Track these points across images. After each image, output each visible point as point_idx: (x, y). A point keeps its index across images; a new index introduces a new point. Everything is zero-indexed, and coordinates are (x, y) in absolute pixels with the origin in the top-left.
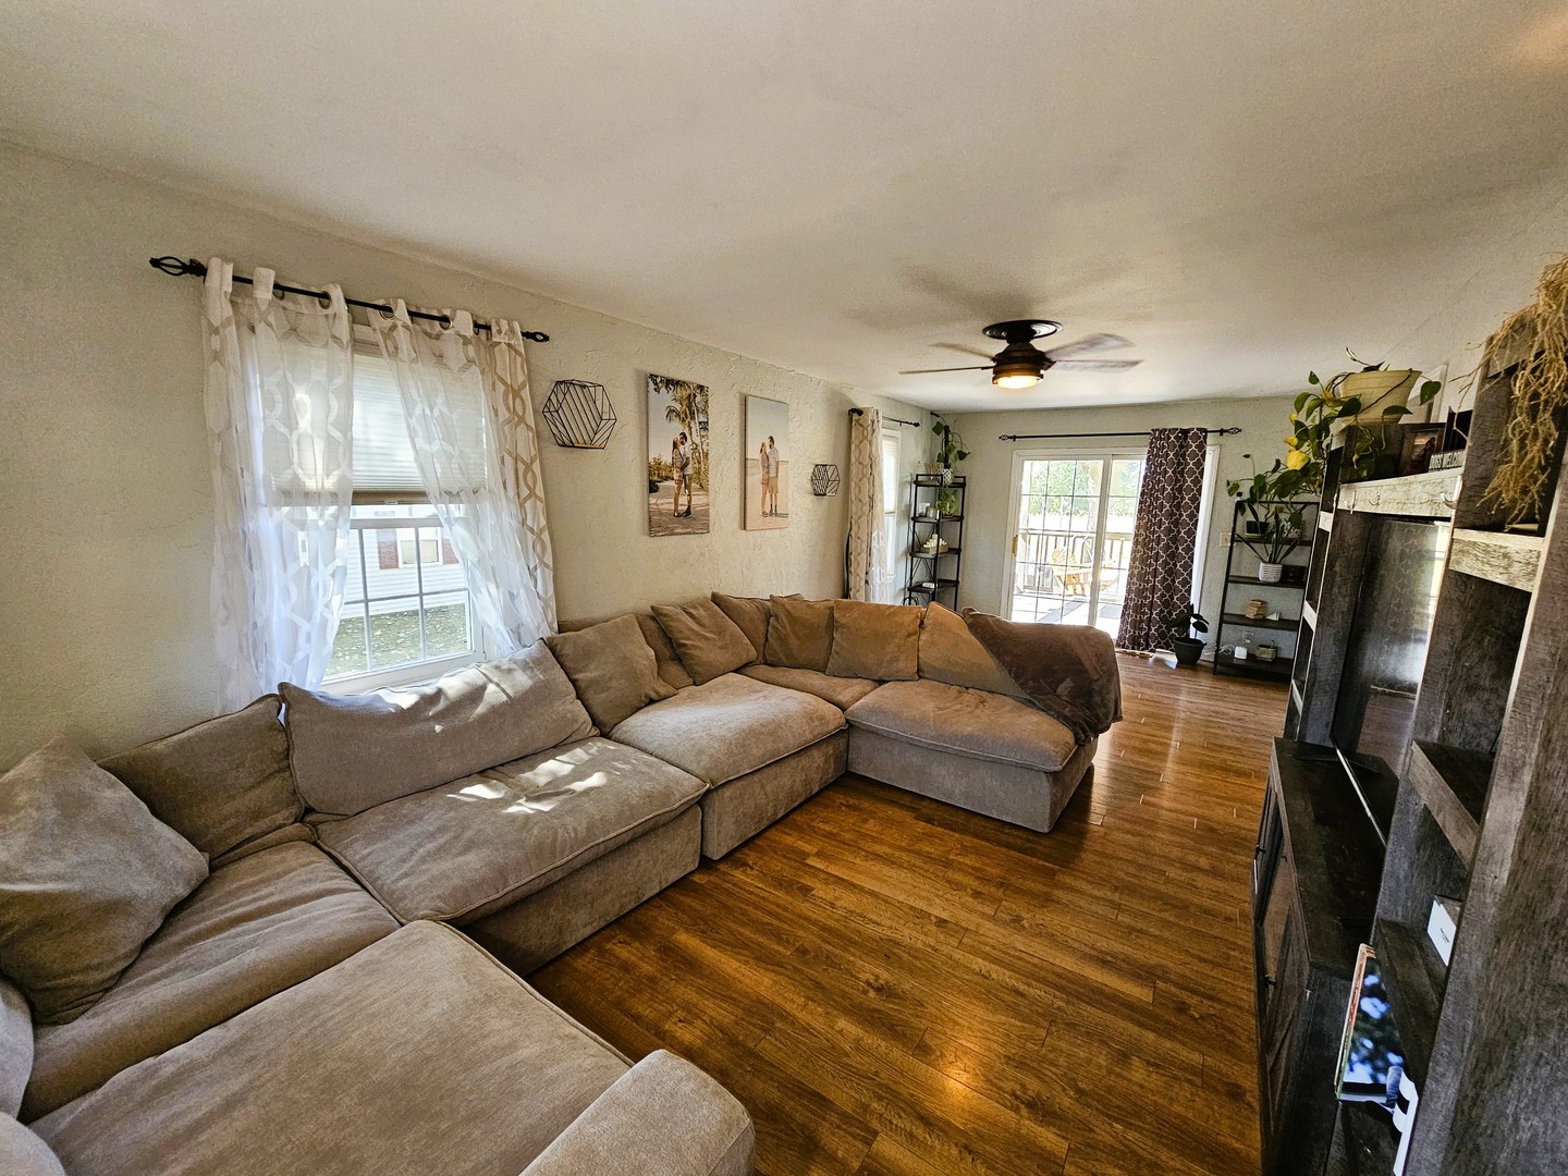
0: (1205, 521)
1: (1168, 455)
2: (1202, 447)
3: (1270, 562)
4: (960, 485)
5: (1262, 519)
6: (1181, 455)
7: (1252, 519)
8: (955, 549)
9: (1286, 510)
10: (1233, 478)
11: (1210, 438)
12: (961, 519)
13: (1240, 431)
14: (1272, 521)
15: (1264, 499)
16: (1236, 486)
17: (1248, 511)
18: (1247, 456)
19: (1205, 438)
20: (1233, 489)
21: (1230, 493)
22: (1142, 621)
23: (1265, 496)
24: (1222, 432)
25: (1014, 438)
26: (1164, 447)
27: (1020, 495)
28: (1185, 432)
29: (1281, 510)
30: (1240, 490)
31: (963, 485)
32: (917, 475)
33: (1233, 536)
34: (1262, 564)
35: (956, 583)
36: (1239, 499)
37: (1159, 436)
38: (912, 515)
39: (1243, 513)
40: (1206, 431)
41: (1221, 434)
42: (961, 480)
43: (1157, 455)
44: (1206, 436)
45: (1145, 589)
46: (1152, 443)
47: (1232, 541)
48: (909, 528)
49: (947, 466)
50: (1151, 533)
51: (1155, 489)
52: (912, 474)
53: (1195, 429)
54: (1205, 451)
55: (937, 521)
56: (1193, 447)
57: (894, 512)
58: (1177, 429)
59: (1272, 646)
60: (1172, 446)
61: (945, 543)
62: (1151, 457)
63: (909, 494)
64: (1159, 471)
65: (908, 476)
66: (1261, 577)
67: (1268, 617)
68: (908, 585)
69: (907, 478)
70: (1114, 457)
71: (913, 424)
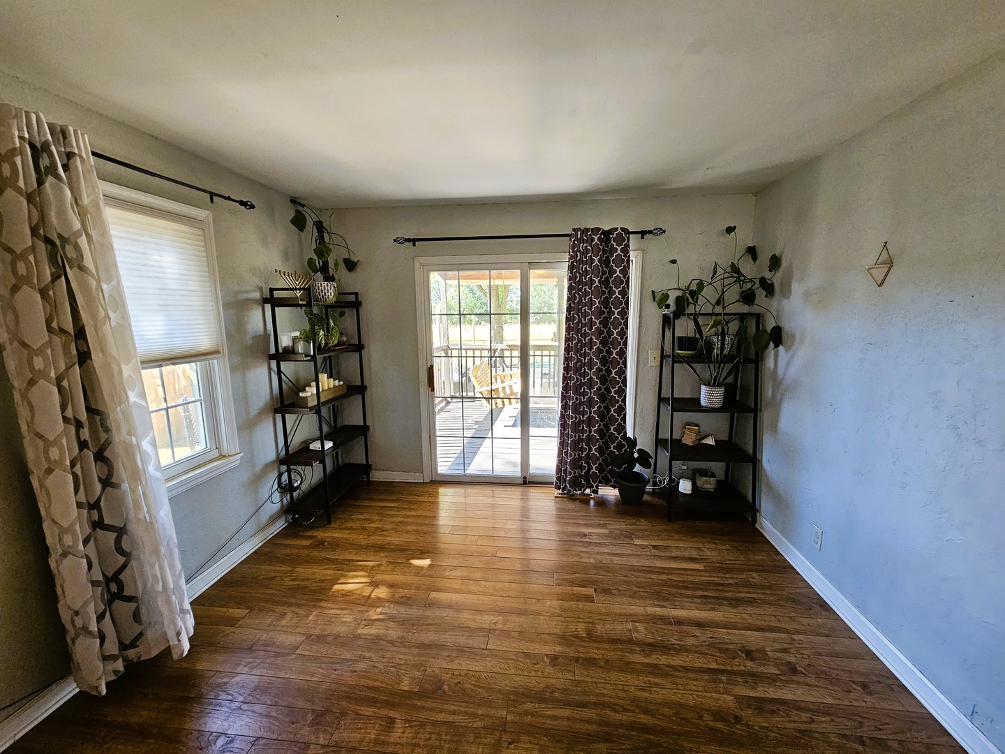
0: (634, 339)
1: (592, 261)
2: (626, 250)
3: (712, 385)
4: (350, 303)
6: (606, 260)
7: (683, 334)
8: (356, 387)
10: (659, 287)
11: (634, 241)
12: (359, 348)
13: (664, 232)
15: (692, 311)
16: (666, 298)
18: (674, 262)
19: (629, 240)
20: (662, 301)
21: (657, 304)
22: (581, 458)
23: (693, 307)
24: (643, 234)
25: (414, 241)
26: (587, 251)
27: (428, 314)
28: (607, 234)
30: (666, 301)
31: (356, 305)
32: (272, 290)
34: (703, 387)
35: (364, 430)
36: (666, 311)
37: (580, 237)
38: (273, 351)
39: (671, 327)
40: (629, 233)
41: (642, 237)
42: (353, 298)
43: (581, 262)
44: (629, 238)
46: (573, 246)
47: (662, 360)
48: (270, 369)
49: (329, 279)
50: (583, 355)
51: (582, 302)
52: (261, 289)
53: (619, 230)
54: (629, 256)
55: (312, 358)
56: (619, 252)
57: (217, 352)
58: (599, 229)
59: (710, 474)
60: (596, 250)
61: (342, 383)
62: (575, 264)
63: (256, 320)
64: (584, 280)
65: (247, 292)
66: (704, 401)
67: (703, 441)
68: (283, 452)
69: (245, 296)
70: (532, 266)
71: (242, 203)
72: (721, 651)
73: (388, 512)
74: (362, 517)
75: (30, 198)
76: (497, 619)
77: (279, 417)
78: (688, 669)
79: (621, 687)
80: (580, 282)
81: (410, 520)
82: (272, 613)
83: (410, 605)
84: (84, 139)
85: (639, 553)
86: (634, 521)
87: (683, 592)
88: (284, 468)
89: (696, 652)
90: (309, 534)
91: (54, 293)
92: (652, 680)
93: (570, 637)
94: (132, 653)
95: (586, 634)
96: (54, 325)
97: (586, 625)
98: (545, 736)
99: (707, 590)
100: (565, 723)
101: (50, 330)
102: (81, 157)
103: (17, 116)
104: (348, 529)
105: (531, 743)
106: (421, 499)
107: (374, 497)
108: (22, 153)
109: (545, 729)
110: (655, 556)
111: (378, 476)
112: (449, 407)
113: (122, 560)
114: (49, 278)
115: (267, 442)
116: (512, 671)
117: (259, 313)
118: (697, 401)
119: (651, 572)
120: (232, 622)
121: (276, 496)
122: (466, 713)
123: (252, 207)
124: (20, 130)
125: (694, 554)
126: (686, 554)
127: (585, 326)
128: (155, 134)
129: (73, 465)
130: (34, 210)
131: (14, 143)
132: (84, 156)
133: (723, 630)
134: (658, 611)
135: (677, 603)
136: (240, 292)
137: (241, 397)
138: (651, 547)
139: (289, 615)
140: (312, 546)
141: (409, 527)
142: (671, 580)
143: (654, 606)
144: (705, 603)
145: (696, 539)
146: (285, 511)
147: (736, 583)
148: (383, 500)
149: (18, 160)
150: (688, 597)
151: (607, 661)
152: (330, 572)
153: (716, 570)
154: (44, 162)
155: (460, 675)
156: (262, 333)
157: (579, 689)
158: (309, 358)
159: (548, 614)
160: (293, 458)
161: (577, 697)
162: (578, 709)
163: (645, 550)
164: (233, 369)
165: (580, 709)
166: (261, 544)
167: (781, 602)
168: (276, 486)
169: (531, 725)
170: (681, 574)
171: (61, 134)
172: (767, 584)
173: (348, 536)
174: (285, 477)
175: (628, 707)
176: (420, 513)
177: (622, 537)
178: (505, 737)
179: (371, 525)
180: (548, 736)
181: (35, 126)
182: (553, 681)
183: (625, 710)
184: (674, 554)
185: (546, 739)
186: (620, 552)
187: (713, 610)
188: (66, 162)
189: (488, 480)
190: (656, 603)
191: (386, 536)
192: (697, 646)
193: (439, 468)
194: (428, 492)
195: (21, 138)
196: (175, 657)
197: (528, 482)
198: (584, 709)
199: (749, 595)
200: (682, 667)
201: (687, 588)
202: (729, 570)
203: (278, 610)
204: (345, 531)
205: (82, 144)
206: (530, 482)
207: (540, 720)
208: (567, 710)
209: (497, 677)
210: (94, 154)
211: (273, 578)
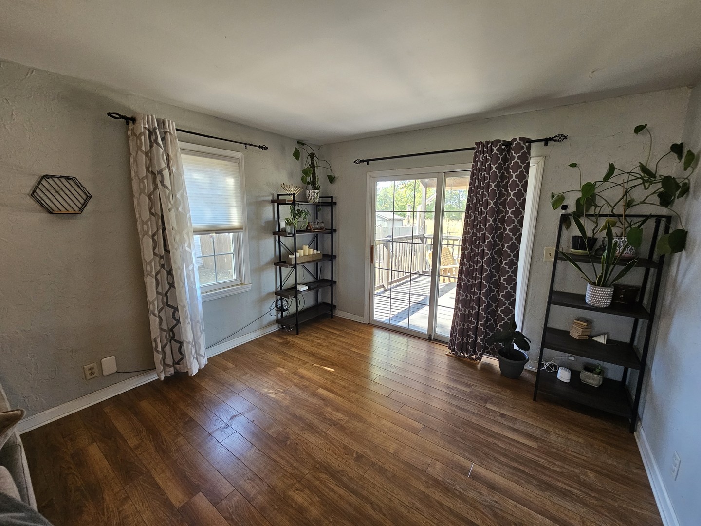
0: (529, 235)
1: (491, 168)
2: (525, 158)
3: (598, 285)
4: (328, 203)
5: (589, 234)
6: (504, 168)
7: (578, 233)
8: (328, 256)
9: (618, 224)
10: (558, 191)
11: (535, 149)
12: (332, 231)
13: (566, 137)
14: (602, 235)
15: (591, 212)
16: (561, 198)
17: (574, 224)
18: (574, 165)
19: (529, 148)
20: (558, 201)
21: (555, 206)
23: (593, 208)
24: (546, 141)
25: (367, 161)
26: (486, 160)
27: (374, 211)
28: (508, 144)
29: (614, 225)
30: (564, 203)
31: (332, 204)
32: (278, 195)
33: (557, 253)
34: (589, 286)
35: (332, 283)
36: (563, 212)
37: (483, 148)
38: (277, 230)
39: (568, 226)
40: (530, 141)
41: (546, 144)
42: (330, 200)
43: (480, 169)
44: (530, 146)
45: (471, 300)
46: (475, 157)
47: (556, 259)
48: (275, 240)
49: (315, 188)
50: (477, 247)
51: (479, 203)
52: (273, 195)
53: (518, 140)
54: (529, 163)
55: (293, 235)
56: (516, 159)
57: (242, 229)
58: (500, 141)
59: (598, 370)
60: (495, 159)
61: (319, 252)
62: (475, 171)
63: (268, 212)
64: (482, 185)
65: (263, 196)
66: (588, 300)
67: (595, 339)
68: (279, 289)
69: (262, 199)
70: (447, 174)
71: (260, 147)
72: (495, 515)
73: (331, 336)
74: (316, 335)
75: (147, 154)
76: (345, 418)
77: (278, 268)
78: (453, 512)
79: (390, 496)
80: (479, 186)
81: (339, 344)
82: (242, 371)
83: (304, 391)
84: (172, 124)
85: (484, 415)
86: (500, 390)
87: (498, 456)
88: (279, 297)
89: (471, 505)
90: (285, 337)
91: (154, 197)
92: (418, 504)
93: (380, 449)
94: (178, 366)
95: (394, 452)
96: (153, 211)
97: (399, 446)
98: (319, 497)
99: (525, 465)
100: (336, 497)
101: (151, 213)
102: (170, 133)
103: (143, 118)
104: (305, 339)
105: (308, 496)
106: (355, 333)
107: (330, 325)
108: (144, 134)
109: (322, 493)
110: (497, 422)
111: (339, 313)
112: (419, 279)
113: (175, 322)
114: (152, 190)
115: (270, 281)
116: (330, 452)
117: (271, 208)
118: (582, 297)
119: (483, 432)
120: (225, 369)
121: (274, 312)
122: (288, 461)
123: (267, 148)
124: (144, 124)
125: (537, 433)
126: (529, 430)
127: (481, 223)
128: (216, 116)
129: (157, 274)
130: (147, 159)
131: (141, 130)
132: (172, 133)
133: (513, 502)
134: (464, 461)
135: (485, 463)
136: (259, 196)
137: (255, 255)
138: (499, 414)
139: (248, 375)
140: (282, 344)
141: (335, 348)
142: (495, 444)
143: (464, 457)
144: (512, 474)
145: (550, 423)
146: (278, 321)
147: (562, 473)
148: (334, 329)
149: (143, 138)
150: (501, 463)
151: (394, 476)
152: (280, 359)
153: (549, 454)
154: (153, 138)
155: (300, 440)
156: (272, 219)
157: (361, 483)
158: (292, 235)
159: (378, 428)
160: (284, 293)
161: (355, 487)
162: (350, 493)
163: (491, 414)
164: (251, 238)
165: (351, 494)
166: (261, 336)
167: (603, 511)
168: (274, 306)
169: (316, 487)
170: (510, 444)
171: (162, 123)
172: (600, 488)
173: (302, 343)
174: (279, 302)
175: (384, 511)
176: (348, 341)
177: (478, 398)
178: (298, 485)
179: (317, 341)
180: (321, 498)
181: (151, 122)
182: (349, 470)
183: (381, 511)
184: (516, 427)
185: (317, 499)
186: (466, 408)
187: (517, 482)
188: (164, 136)
189: (404, 331)
190: (467, 455)
191: (320, 348)
192: (476, 501)
193: (375, 316)
194: (362, 329)
195: (145, 128)
196: (190, 375)
197: (431, 339)
198: (353, 496)
199: (569, 488)
200: (449, 508)
201: (505, 456)
202: (563, 459)
203: (246, 371)
204: (302, 340)
205: (172, 127)
206: (434, 340)
207: (323, 487)
208: (343, 491)
209: (318, 450)
210: (177, 130)
211: (254, 354)
